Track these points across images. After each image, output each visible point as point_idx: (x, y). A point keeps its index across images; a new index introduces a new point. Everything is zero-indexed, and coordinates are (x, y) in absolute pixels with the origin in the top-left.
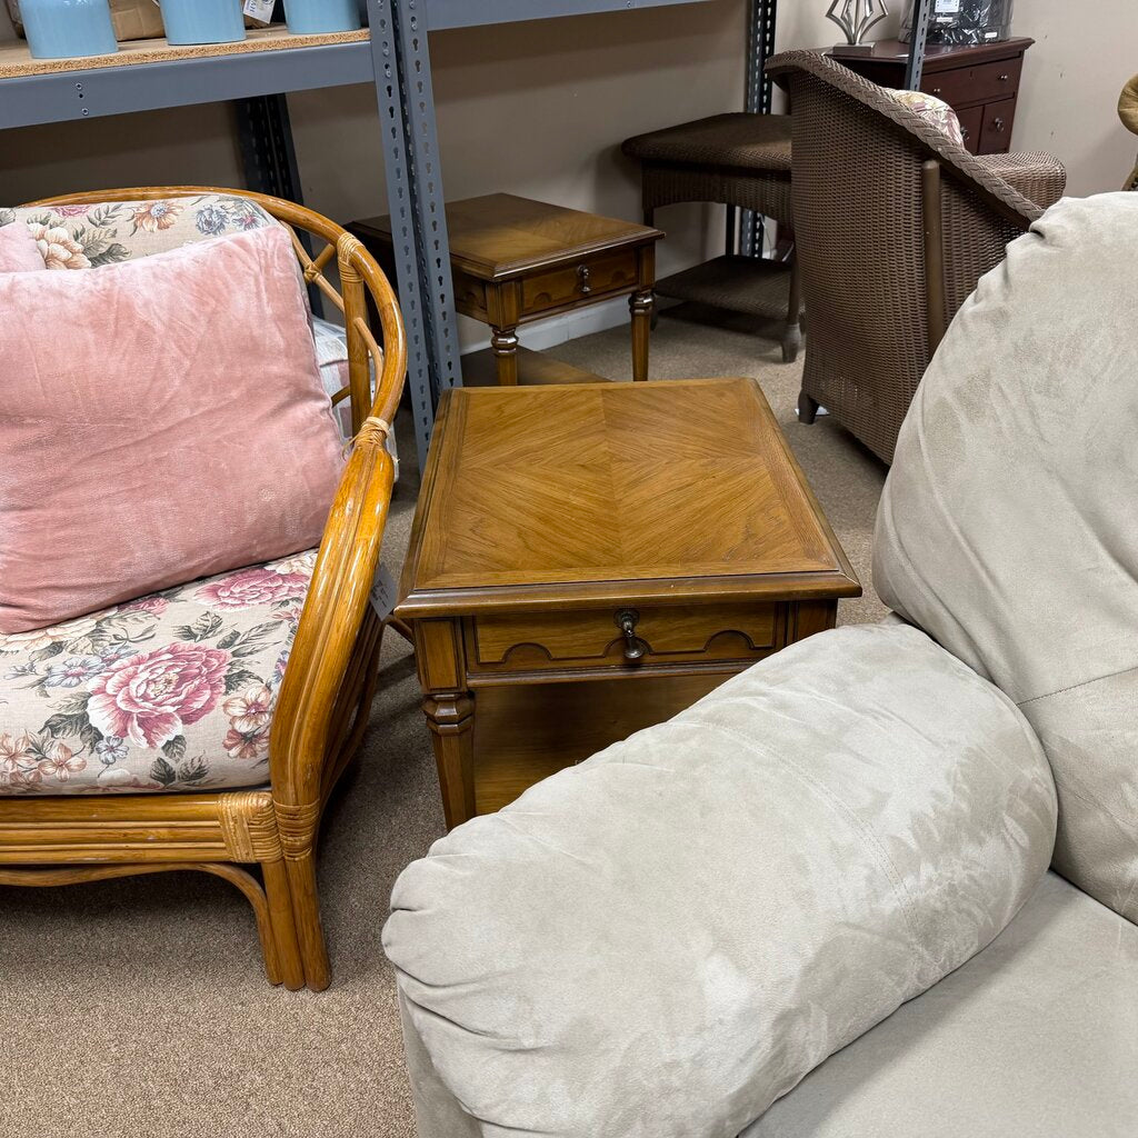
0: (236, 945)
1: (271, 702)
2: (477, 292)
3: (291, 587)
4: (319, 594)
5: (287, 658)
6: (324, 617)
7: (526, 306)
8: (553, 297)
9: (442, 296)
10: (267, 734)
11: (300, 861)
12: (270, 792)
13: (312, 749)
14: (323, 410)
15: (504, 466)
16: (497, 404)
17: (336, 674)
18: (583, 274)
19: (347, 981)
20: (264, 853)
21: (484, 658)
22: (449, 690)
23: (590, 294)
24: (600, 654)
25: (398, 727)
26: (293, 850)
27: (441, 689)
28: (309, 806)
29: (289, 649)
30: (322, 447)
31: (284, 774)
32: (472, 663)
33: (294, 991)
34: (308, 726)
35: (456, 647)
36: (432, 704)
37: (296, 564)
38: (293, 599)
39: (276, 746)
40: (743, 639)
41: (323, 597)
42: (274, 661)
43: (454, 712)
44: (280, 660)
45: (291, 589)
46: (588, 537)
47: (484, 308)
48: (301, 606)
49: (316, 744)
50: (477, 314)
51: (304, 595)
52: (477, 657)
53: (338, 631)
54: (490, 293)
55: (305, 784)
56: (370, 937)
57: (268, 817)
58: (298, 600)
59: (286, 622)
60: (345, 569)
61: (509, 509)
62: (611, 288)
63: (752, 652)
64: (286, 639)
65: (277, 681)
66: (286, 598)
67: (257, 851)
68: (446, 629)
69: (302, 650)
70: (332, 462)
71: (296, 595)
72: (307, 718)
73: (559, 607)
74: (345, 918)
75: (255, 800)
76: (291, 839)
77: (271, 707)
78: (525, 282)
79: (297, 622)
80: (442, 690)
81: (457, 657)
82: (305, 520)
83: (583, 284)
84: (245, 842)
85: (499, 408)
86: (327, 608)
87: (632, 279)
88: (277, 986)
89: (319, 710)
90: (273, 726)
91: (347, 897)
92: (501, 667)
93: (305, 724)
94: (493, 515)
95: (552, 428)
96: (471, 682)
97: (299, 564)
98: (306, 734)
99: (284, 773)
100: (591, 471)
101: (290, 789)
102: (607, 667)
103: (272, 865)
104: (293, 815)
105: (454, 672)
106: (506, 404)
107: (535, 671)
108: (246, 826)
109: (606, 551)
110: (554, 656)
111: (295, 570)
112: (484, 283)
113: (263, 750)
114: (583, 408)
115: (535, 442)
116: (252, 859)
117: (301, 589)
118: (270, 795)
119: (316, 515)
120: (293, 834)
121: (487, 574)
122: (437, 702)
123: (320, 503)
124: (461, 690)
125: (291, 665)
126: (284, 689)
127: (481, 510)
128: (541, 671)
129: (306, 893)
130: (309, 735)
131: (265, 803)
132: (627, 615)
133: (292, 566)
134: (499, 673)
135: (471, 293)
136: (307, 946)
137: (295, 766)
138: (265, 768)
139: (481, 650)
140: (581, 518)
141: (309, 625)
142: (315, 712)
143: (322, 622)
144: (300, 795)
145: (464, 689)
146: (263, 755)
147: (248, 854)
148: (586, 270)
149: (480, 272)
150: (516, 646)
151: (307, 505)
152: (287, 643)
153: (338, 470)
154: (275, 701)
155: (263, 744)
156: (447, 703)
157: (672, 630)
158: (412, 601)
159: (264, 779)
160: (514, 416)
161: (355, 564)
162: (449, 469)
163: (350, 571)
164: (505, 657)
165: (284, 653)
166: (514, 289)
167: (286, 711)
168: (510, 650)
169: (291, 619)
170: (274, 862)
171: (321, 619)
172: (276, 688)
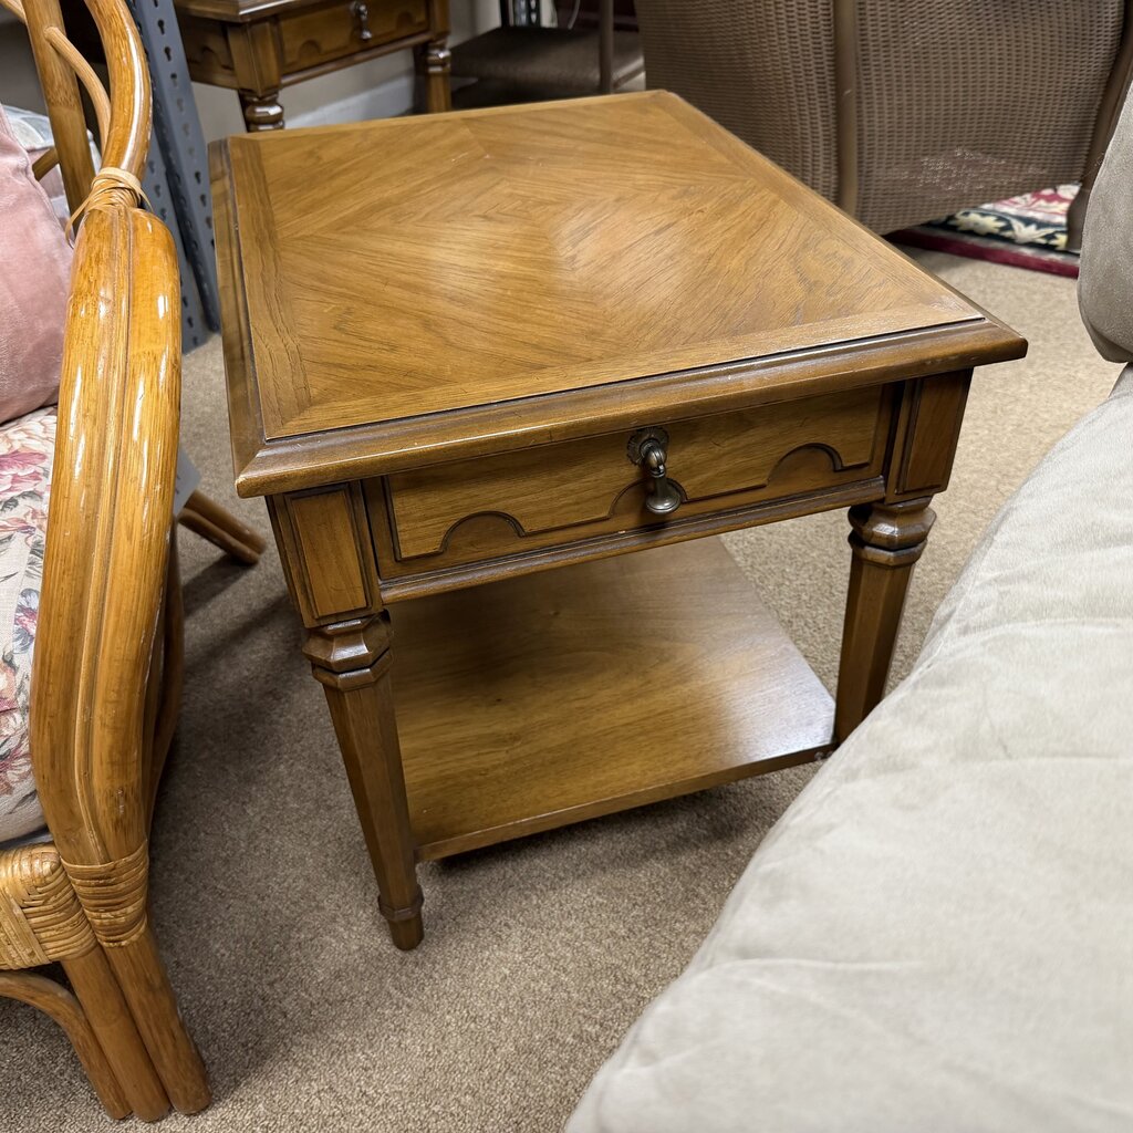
0: (40, 1061)
1: (20, 690)
2: (215, 44)
3: (15, 476)
4: (77, 470)
5: (35, 602)
6: (95, 513)
7: (289, 60)
8: (325, 47)
9: (167, 51)
10: (25, 749)
11: (132, 943)
12: (51, 843)
13: (118, 763)
14: (18, 171)
15: (352, 228)
16: (307, 148)
17: (142, 618)
18: (359, 13)
19: (237, 1084)
20: (62, 944)
21: (408, 551)
22: (352, 614)
23: (372, 44)
24: (604, 514)
25: (223, 668)
26: (114, 930)
27: (337, 615)
28: (129, 859)
29: (37, 584)
30: (27, 230)
31: (72, 814)
32: (387, 561)
33: (152, 1122)
34: (103, 725)
35: (358, 536)
36: (320, 641)
37: (17, 437)
38: (23, 495)
39: (47, 771)
40: (824, 457)
41: (86, 474)
42: (11, 611)
43: (362, 650)
44: (21, 609)
45: (15, 479)
46: (547, 317)
47: (229, 67)
48: (44, 507)
49: (125, 753)
50: (220, 78)
51: (44, 486)
52: (395, 551)
53: (130, 538)
54: (236, 43)
55: (118, 823)
56: (258, 1003)
57: (56, 890)
58: (33, 494)
59: (19, 537)
60: (120, 417)
61: (387, 289)
62: (395, 36)
63: (837, 475)
64: (24, 567)
65: (25, 648)
66: (10, 495)
67: (49, 945)
68: (337, 506)
69: (65, 586)
70: (49, 255)
71: (28, 487)
72: (98, 710)
73: (544, 440)
74: (211, 978)
75: (25, 865)
76: (108, 915)
77: (22, 698)
78: (283, 24)
79: (40, 535)
80: (338, 617)
81: (362, 554)
82: (20, 359)
83: (360, 27)
84: (22, 936)
85: (311, 154)
86: (98, 495)
87: (420, 24)
88: (124, 1119)
89: (118, 692)
90: (34, 734)
91: (206, 943)
92: (437, 561)
93: (97, 723)
94: (367, 302)
95: (408, 171)
96: (390, 595)
97: (22, 435)
98: (102, 740)
99: (71, 812)
100: (501, 222)
101: (91, 839)
102: (612, 535)
103: (82, 960)
104: (103, 879)
105: (358, 582)
106: (319, 148)
107: (497, 558)
108: (18, 912)
109: (591, 335)
110: (527, 530)
111: (17, 446)
112: (226, 27)
113: (23, 778)
114: (446, 142)
115: (390, 192)
116: (41, 959)
117: (35, 477)
118: (51, 850)
119: (39, 347)
120: (109, 908)
121: (396, 397)
122: (329, 638)
123: (42, 327)
124: (373, 611)
125: (47, 614)
126: (42, 664)
127: (342, 295)
128: (506, 557)
129: (150, 988)
130: (108, 740)
131: (47, 867)
132: (649, 440)
133: (10, 441)
134: (437, 572)
135: (206, 49)
136: (166, 1060)
137: (91, 800)
138: (33, 808)
139: (402, 537)
140: (522, 291)
141: (67, 533)
142: (113, 696)
143: (95, 526)
144: (111, 844)
145: (377, 609)
146: (24, 788)
147: (32, 954)
148: (363, 8)
149: (218, 10)
150: (462, 521)
151: (18, 331)
152: (28, 574)
153: (63, 269)
154: (28, 686)
155: (22, 766)
156: (349, 637)
157: (720, 457)
158: (264, 462)
159: (35, 826)
160: (339, 161)
161: (139, 404)
162: (260, 242)
163: (131, 417)
164: (445, 543)
165: (26, 593)
166: (269, 34)
167: (53, 705)
168: (454, 527)
169: (27, 529)
170: (83, 956)
171: (91, 518)
172: (25, 661)
